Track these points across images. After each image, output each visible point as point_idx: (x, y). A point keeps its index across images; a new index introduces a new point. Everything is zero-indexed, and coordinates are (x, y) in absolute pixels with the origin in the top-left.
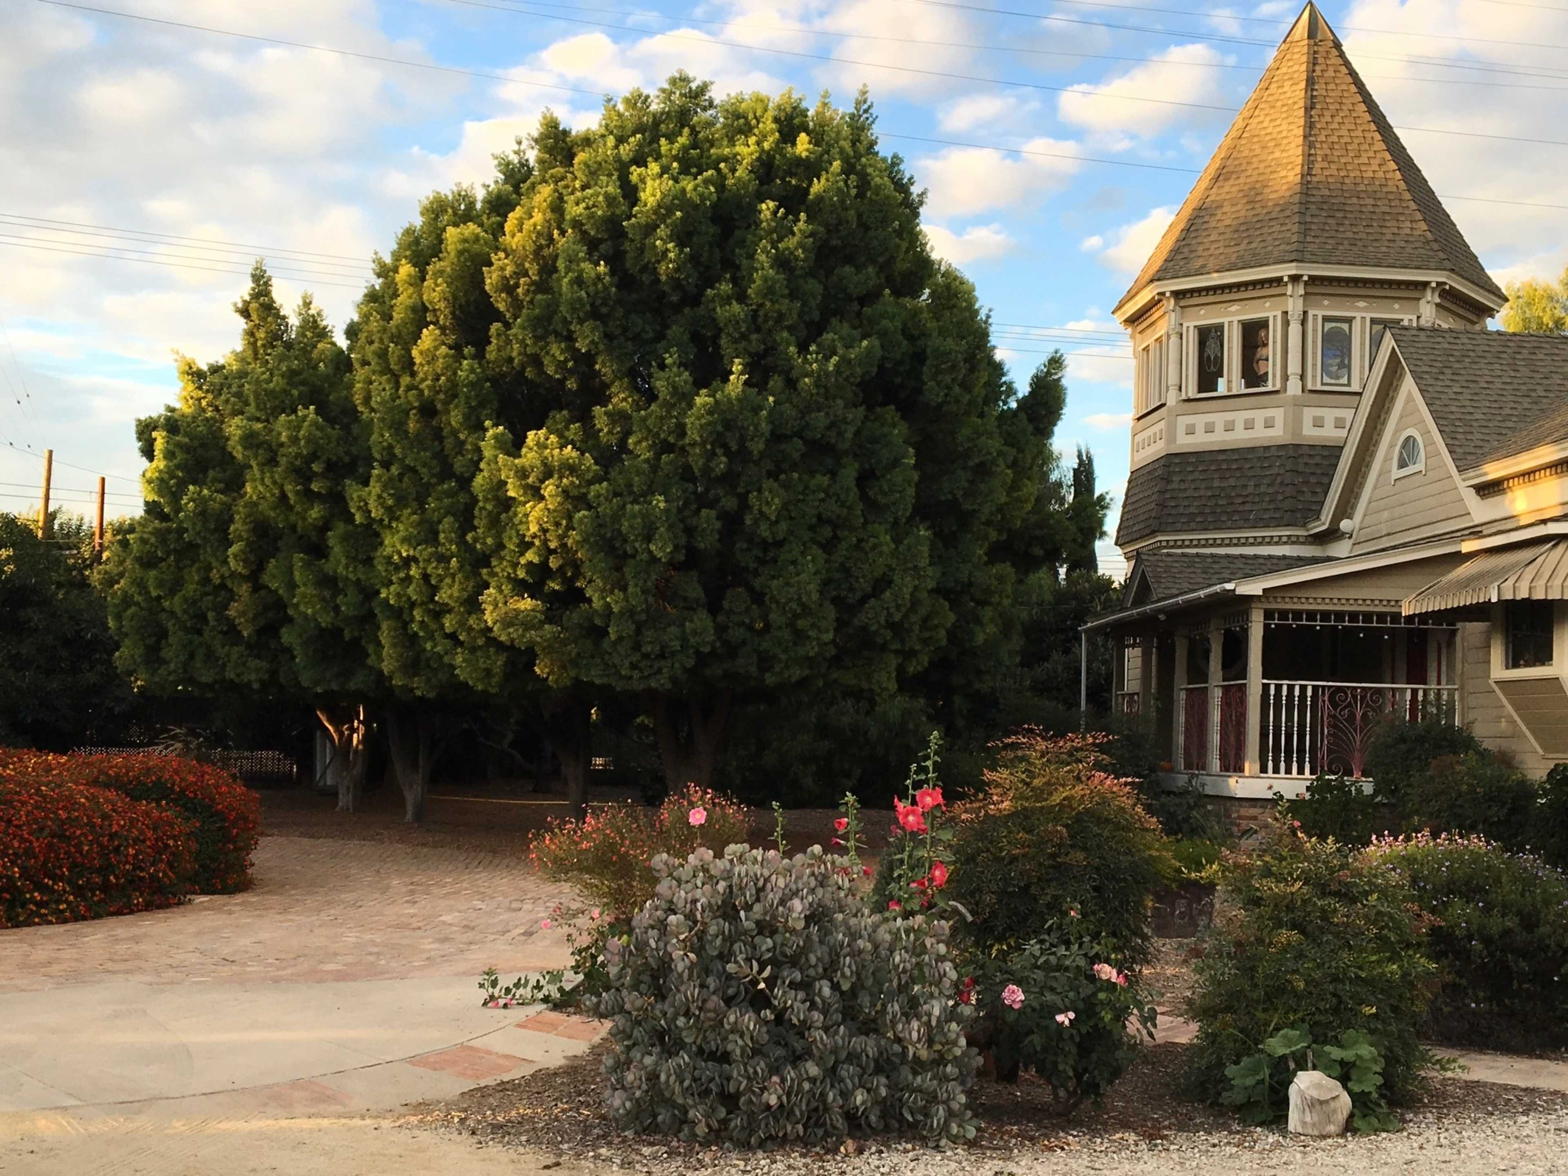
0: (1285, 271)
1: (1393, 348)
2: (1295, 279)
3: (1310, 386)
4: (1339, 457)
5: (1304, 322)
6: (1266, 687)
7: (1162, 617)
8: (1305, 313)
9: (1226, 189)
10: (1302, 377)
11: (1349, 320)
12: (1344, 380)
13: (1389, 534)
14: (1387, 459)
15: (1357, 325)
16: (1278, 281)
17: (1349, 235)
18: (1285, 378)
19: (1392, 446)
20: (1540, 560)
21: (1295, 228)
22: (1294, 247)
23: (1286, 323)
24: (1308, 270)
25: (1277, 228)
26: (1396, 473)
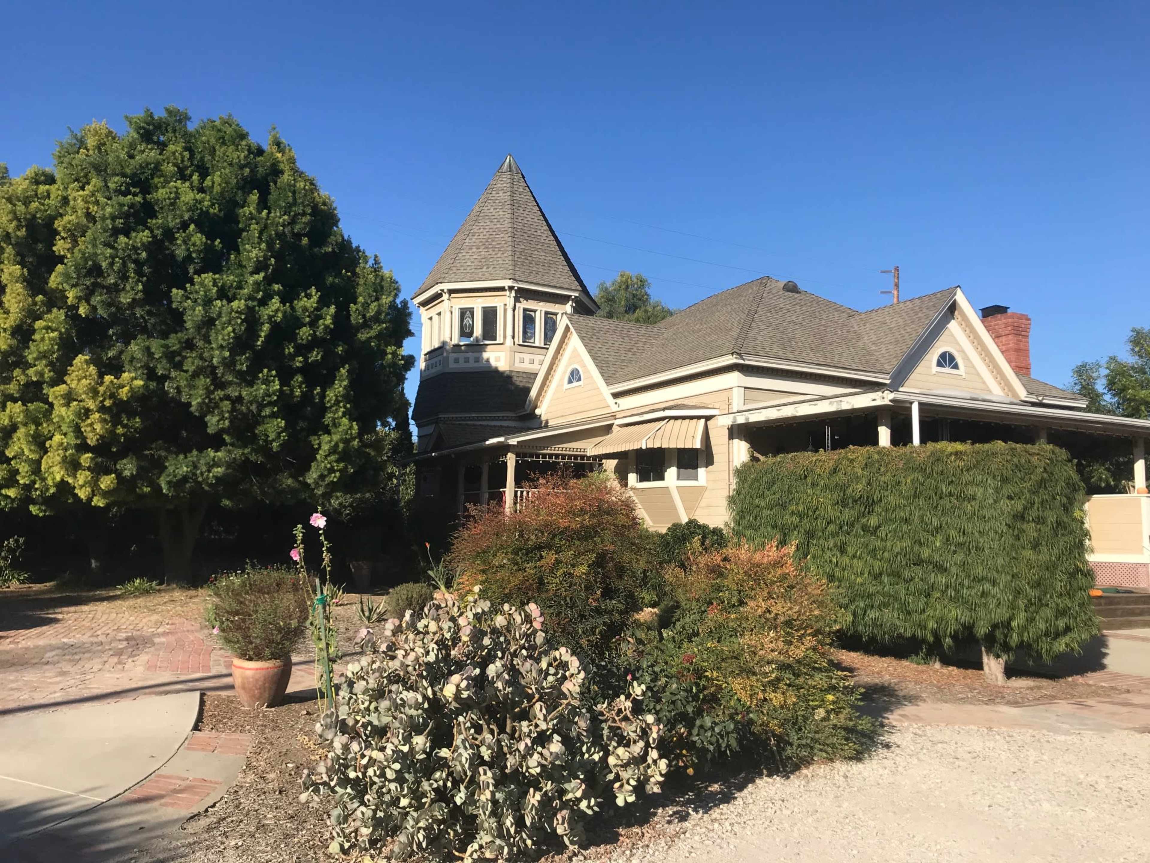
0: (507, 283)
1: (567, 325)
2: (511, 288)
3: (516, 342)
4: (535, 379)
5: (514, 310)
6: (516, 492)
7: (453, 456)
8: (515, 306)
9: (473, 240)
10: (513, 337)
11: (535, 311)
12: (532, 341)
13: (562, 416)
14: (562, 379)
15: (538, 313)
16: (502, 289)
17: (535, 269)
18: (505, 337)
19: (565, 372)
20: (663, 428)
21: (510, 263)
22: (511, 272)
23: (505, 310)
24: (517, 285)
25: (501, 262)
26: (566, 386)
